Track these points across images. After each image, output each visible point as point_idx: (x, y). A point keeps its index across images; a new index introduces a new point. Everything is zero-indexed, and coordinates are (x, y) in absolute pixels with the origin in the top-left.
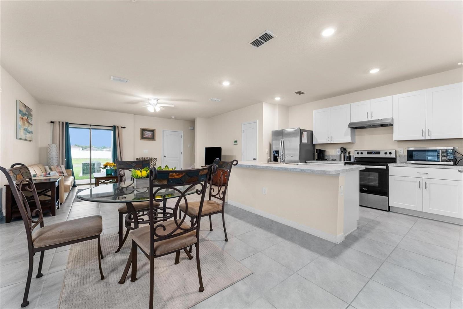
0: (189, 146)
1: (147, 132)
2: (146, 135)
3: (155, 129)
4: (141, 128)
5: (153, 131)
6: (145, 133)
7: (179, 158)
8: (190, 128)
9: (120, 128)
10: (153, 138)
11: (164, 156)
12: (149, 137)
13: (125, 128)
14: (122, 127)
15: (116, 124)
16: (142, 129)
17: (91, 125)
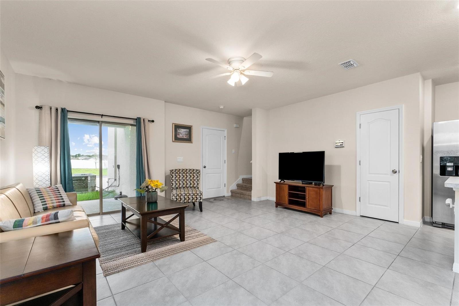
0: (233, 151)
1: (182, 129)
2: (180, 135)
3: (192, 126)
4: (173, 124)
5: (189, 128)
6: (179, 131)
7: (221, 169)
8: (235, 125)
9: (146, 121)
10: (189, 139)
11: (203, 166)
12: (185, 138)
13: (153, 121)
14: (149, 121)
15: (142, 116)
16: (175, 125)
17: (102, 115)
